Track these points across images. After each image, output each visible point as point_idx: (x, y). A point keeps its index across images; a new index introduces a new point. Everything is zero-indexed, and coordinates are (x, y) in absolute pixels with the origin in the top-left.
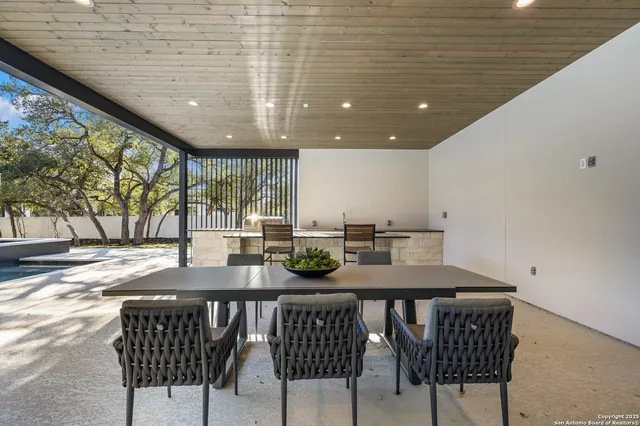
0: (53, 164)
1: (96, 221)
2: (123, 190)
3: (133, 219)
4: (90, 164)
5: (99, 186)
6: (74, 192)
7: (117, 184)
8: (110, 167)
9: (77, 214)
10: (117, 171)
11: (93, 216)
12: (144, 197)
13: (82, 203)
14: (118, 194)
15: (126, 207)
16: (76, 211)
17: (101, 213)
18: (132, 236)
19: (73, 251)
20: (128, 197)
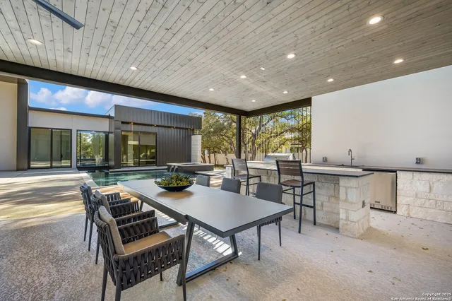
13: (232, 147)
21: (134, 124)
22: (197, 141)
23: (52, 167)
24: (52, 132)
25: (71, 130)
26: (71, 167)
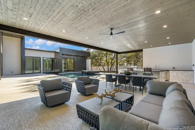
0: (96, 56)
1: (103, 67)
2: (108, 60)
3: (110, 67)
4: (102, 55)
5: (104, 60)
6: (100, 61)
7: (107, 60)
8: (105, 56)
9: (100, 66)
10: (106, 57)
11: (103, 66)
12: (111, 62)
13: (101, 64)
14: (107, 61)
15: (108, 64)
16: (100, 65)
17: (104, 66)
18: (109, 71)
19: (100, 73)
20: (109, 62)
21: (66, 55)
22: (89, 61)
23: (33, 73)
24: (33, 58)
25: (40, 57)
26: (40, 73)
